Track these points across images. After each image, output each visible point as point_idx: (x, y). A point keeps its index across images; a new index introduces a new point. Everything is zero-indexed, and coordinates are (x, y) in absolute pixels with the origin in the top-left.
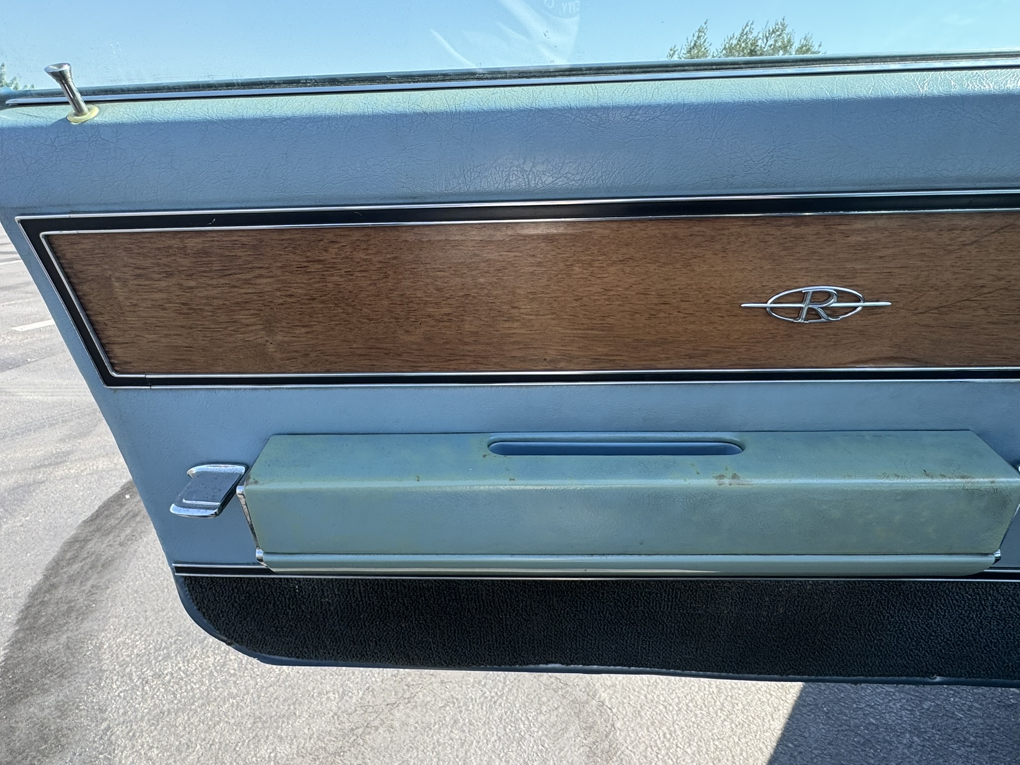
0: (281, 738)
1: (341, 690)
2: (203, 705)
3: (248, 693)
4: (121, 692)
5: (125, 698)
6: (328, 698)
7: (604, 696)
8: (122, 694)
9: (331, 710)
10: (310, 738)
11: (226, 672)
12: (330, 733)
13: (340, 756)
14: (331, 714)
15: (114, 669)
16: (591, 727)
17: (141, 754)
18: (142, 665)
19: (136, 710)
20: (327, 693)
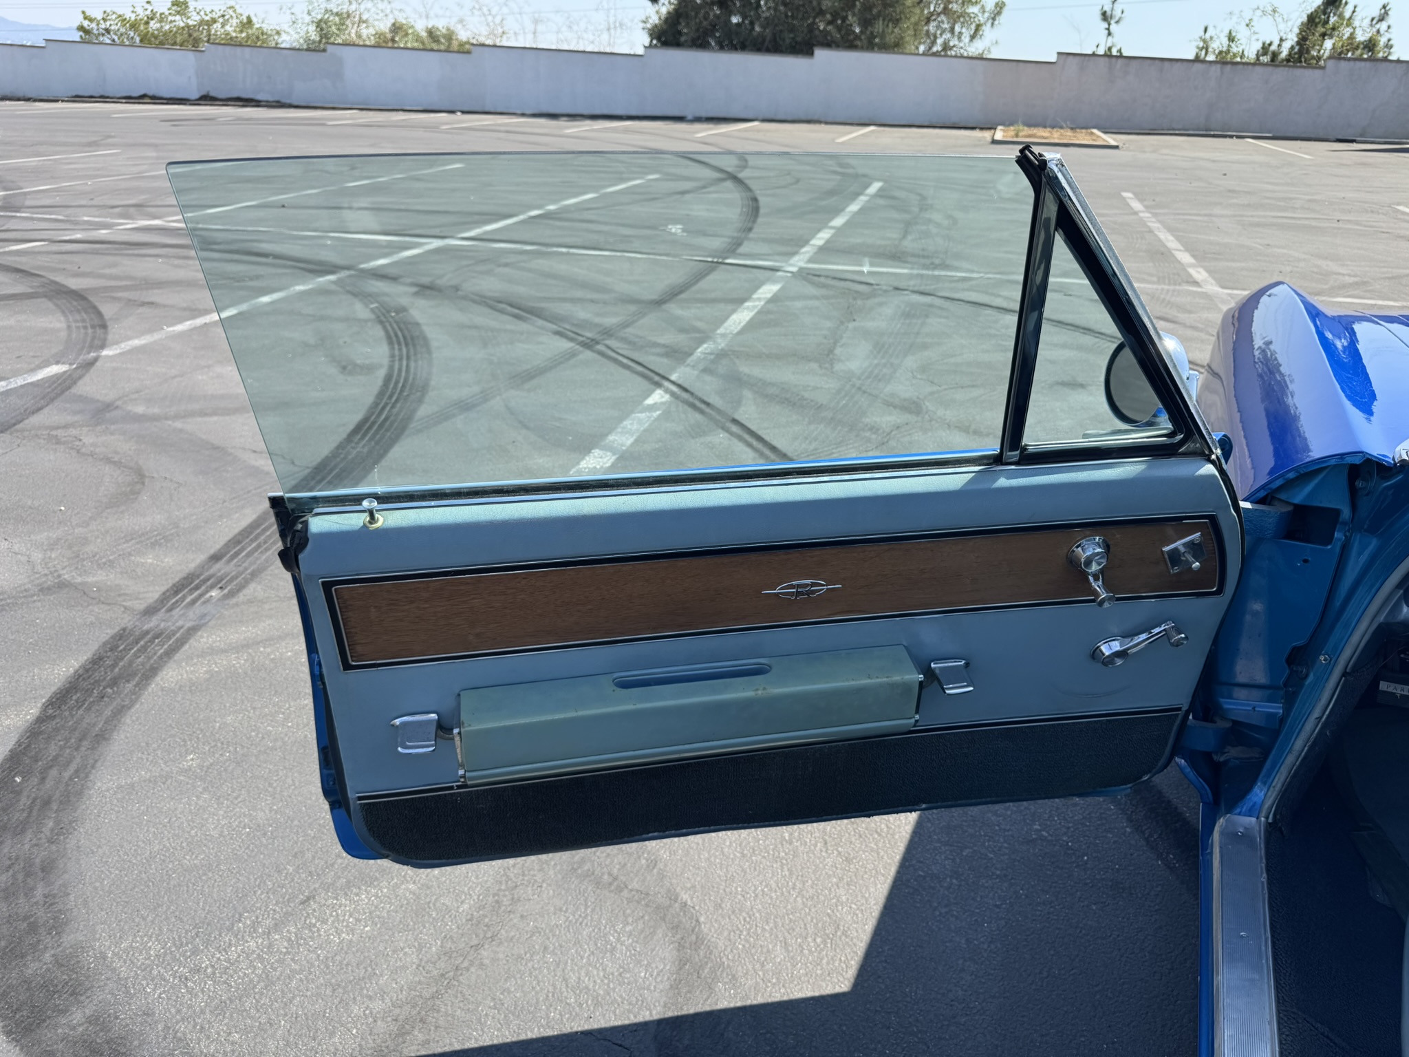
0: (370, 998)
1: (416, 944)
2: (266, 987)
3: (312, 965)
4: (161, 994)
5: (169, 999)
6: (405, 954)
7: (685, 897)
8: (163, 995)
9: (414, 963)
10: (402, 991)
11: (276, 952)
12: (420, 983)
13: (438, 998)
14: (414, 966)
15: (136, 974)
16: (677, 927)
17: (221, 1042)
18: (168, 964)
19: (190, 1007)
20: (402, 949)
